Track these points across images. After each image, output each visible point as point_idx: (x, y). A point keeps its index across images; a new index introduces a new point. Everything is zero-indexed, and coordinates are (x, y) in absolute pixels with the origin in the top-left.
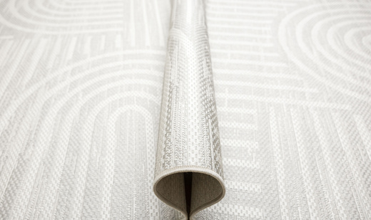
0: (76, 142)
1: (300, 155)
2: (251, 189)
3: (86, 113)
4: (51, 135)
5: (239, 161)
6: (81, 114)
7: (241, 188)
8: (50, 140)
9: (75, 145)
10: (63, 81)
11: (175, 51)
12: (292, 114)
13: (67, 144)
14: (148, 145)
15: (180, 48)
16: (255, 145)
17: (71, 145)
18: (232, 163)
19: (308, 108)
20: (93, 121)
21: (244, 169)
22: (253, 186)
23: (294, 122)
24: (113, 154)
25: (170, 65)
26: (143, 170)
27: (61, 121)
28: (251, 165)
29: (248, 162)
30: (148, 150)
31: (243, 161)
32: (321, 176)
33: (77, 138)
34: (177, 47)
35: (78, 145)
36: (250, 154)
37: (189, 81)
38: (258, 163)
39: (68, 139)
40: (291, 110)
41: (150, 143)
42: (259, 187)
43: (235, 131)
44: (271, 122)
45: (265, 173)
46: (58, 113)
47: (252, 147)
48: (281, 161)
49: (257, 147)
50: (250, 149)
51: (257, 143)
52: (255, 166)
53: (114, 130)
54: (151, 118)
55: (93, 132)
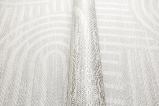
0: (26, 74)
1: (144, 81)
2: (119, 103)
3: (31, 56)
4: (13, 70)
5: (112, 85)
6: (28, 56)
7: (113, 102)
8: (12, 74)
9: (26, 76)
10: (18, 35)
11: (77, 25)
12: (139, 54)
13: (21, 75)
14: (64, 76)
15: (80, 23)
16: (120, 74)
17: (23, 76)
18: (108, 86)
19: (148, 50)
20: (35, 60)
21: (114, 90)
22: (120, 101)
23: (140, 59)
24: (46, 82)
25: (74, 34)
26: (62, 92)
27: (18, 61)
28: (118, 88)
29: (117, 85)
30: (64, 79)
31: (114, 85)
32: (155, 94)
33: (26, 71)
34: (78, 21)
35: (27, 76)
36: (118, 81)
37: (86, 50)
38: (122, 86)
39: (22, 72)
40: (139, 51)
41: (65, 74)
42: (123, 102)
43: (109, 66)
44: (128, 60)
45: (126, 92)
46: (16, 56)
47: (119, 76)
48: (134, 84)
49: (121, 76)
50: (117, 78)
51: (121, 73)
52: (121, 88)
53: (46, 66)
54: (65, 58)
55: (35, 68)
